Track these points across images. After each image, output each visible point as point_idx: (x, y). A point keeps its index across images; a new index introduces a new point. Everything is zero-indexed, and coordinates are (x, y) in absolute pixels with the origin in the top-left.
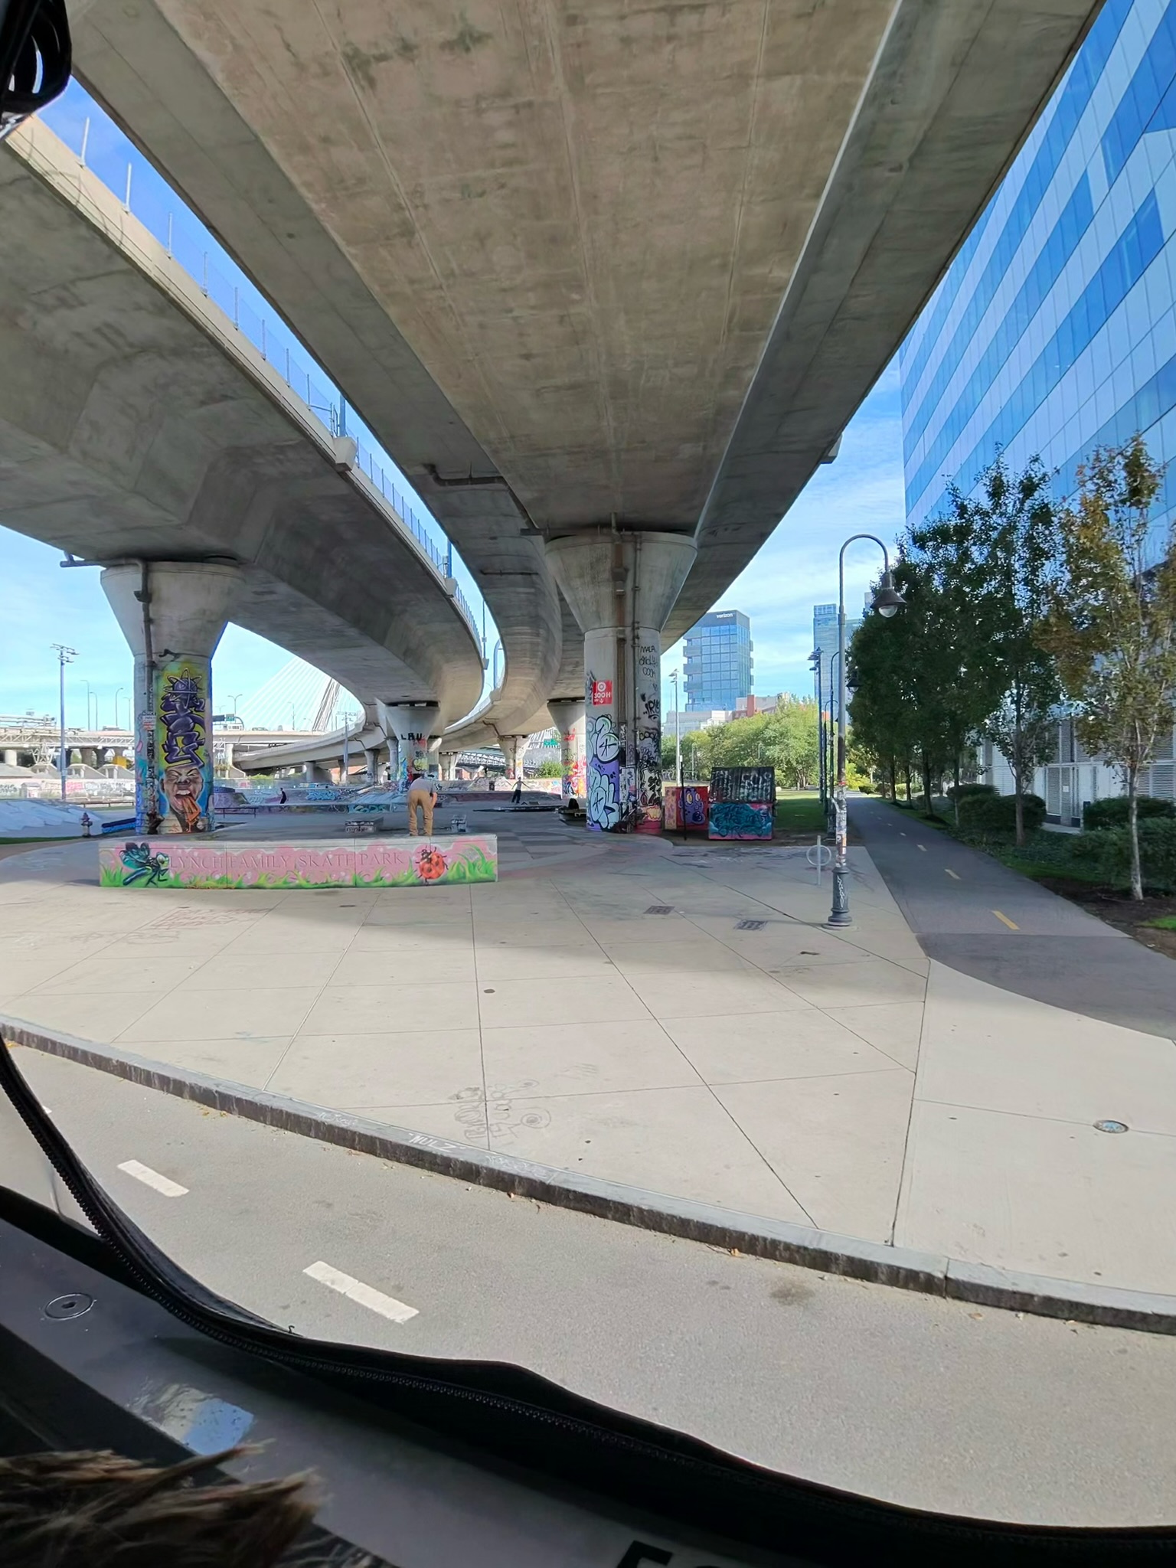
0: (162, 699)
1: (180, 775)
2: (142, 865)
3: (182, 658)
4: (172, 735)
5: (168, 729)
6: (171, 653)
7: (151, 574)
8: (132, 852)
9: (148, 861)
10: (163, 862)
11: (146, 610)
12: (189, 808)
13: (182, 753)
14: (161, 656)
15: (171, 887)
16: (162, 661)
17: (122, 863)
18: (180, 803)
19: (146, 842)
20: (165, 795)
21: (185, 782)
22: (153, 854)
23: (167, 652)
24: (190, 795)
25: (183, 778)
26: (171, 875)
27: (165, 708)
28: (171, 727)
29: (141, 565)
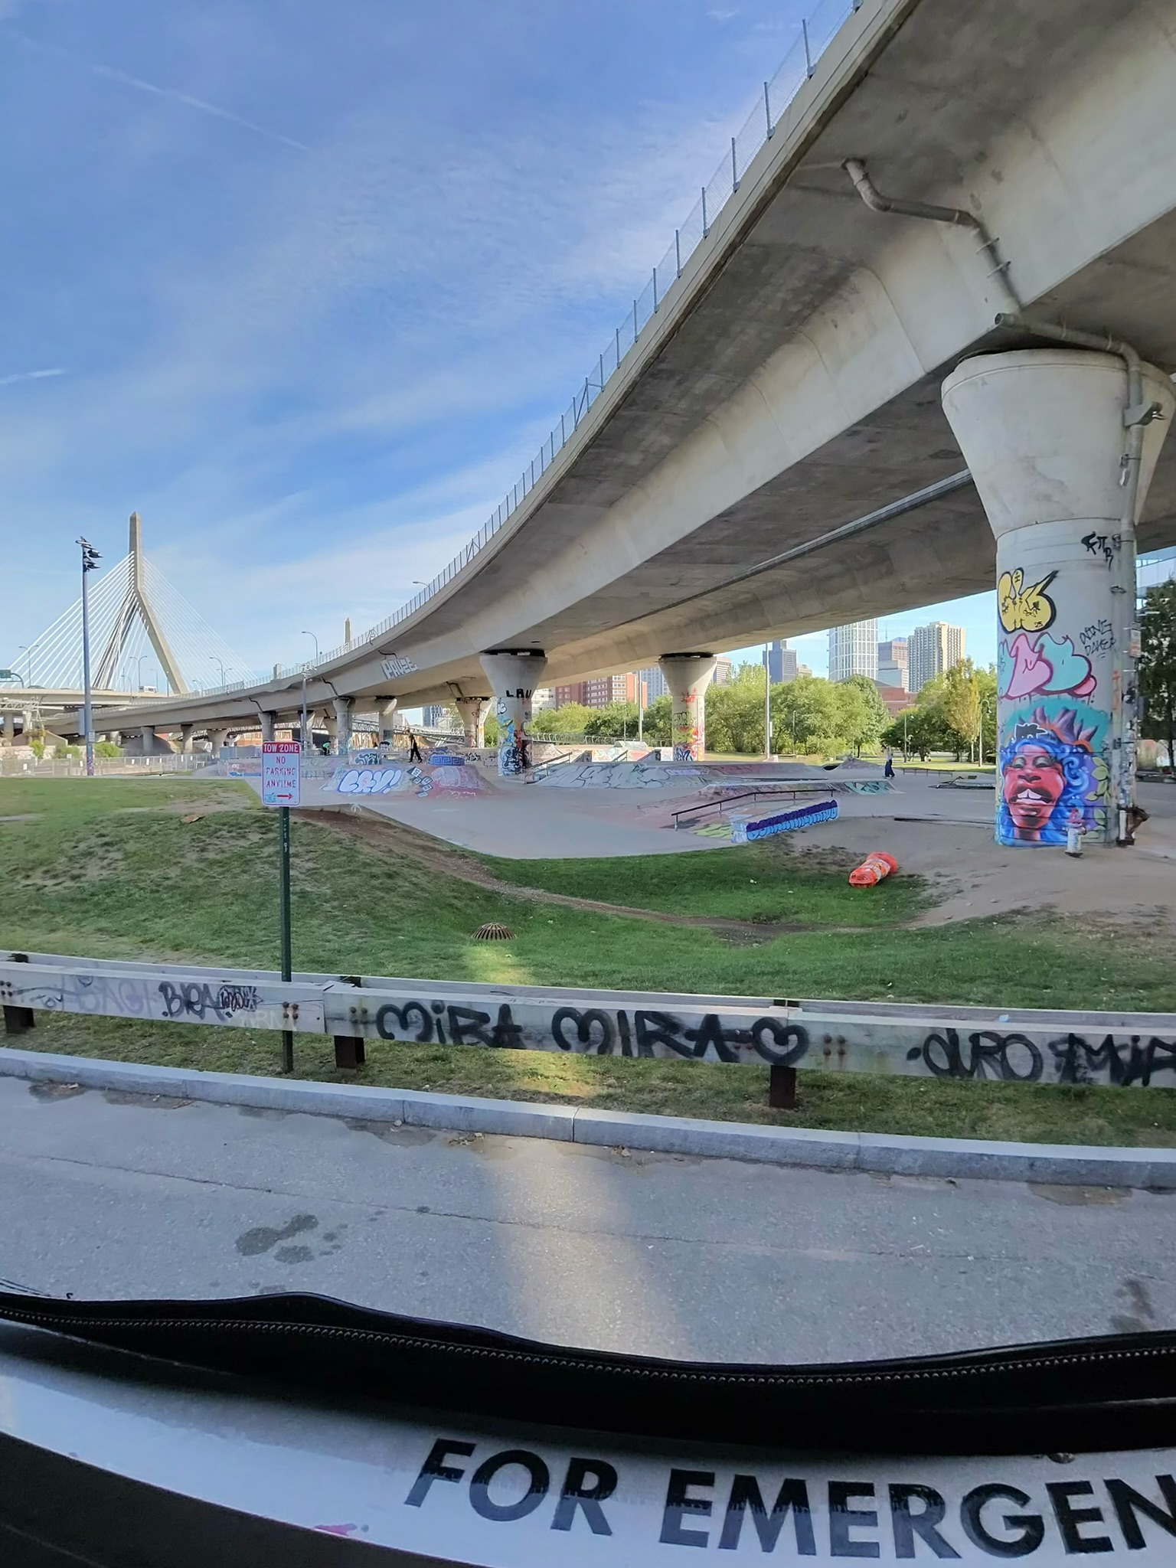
29: (1133, 359)
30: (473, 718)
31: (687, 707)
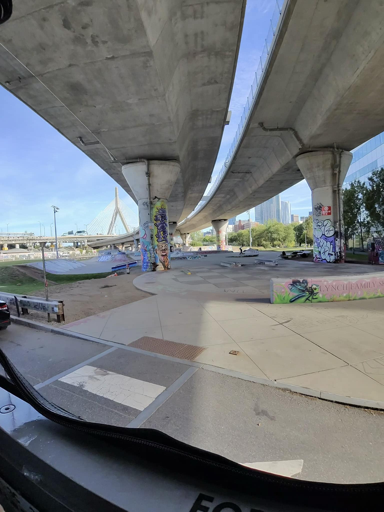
0: (155, 216)
1: (162, 247)
2: (303, 291)
3: (161, 200)
4: (159, 231)
5: (157, 229)
6: (157, 198)
7: (150, 165)
8: (296, 285)
9: (307, 289)
10: (315, 289)
11: (149, 180)
12: (166, 260)
13: (163, 238)
14: (153, 199)
15: (320, 302)
16: (154, 201)
17: (289, 291)
18: (163, 258)
19: (305, 278)
20: (157, 255)
21: (164, 250)
22: (309, 285)
23: (156, 197)
24: (166, 255)
25: (164, 248)
26: (320, 296)
27: (156, 220)
28: (159, 228)
29: (146, 162)
30: (184, 239)
31: (219, 235)
